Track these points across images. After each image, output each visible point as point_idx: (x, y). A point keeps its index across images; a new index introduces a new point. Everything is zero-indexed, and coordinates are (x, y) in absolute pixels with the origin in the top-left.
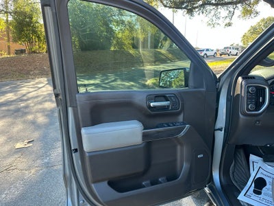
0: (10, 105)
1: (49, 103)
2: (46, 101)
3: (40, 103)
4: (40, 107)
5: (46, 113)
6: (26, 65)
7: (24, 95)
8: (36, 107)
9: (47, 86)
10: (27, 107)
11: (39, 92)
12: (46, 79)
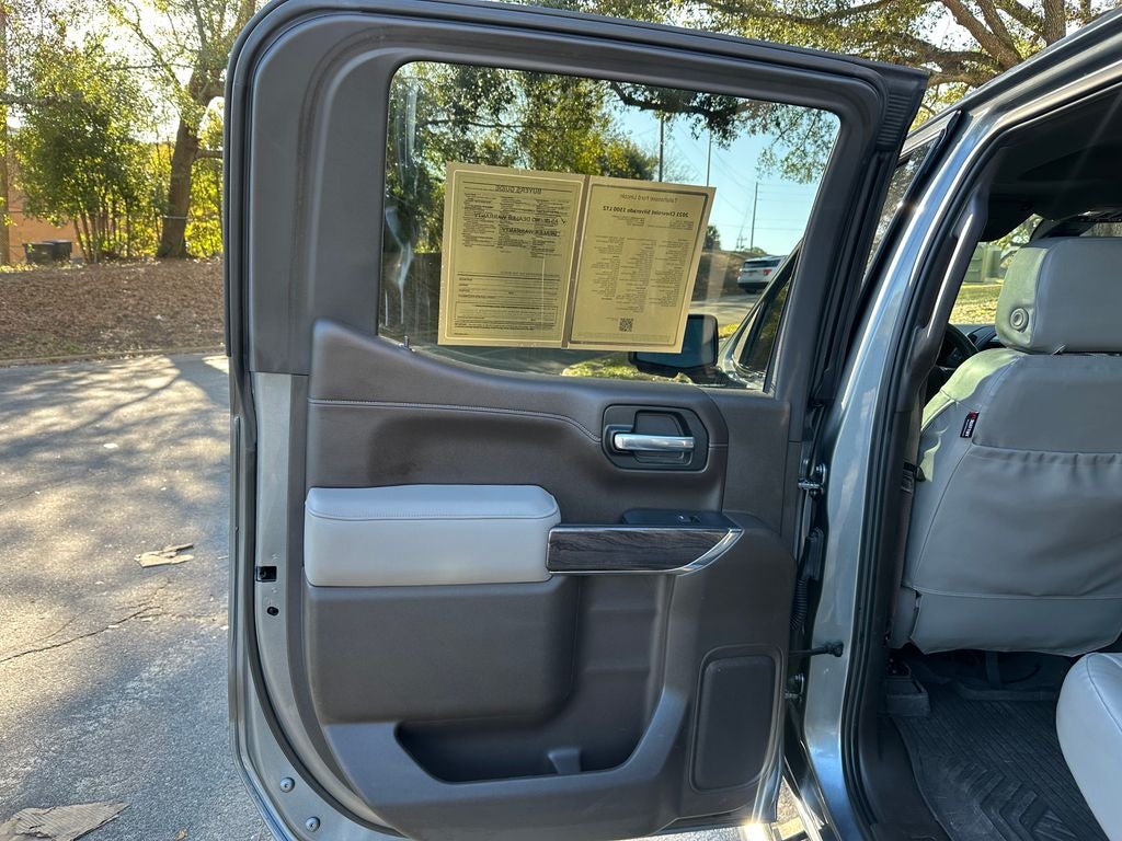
0: (66, 446)
1: (209, 441)
2: (193, 434)
3: (175, 441)
4: (178, 452)
5: (208, 471)
6: (82, 308)
7: (104, 415)
8: (163, 454)
9: (180, 383)
10: (129, 451)
11: (159, 405)
12: (166, 361)
